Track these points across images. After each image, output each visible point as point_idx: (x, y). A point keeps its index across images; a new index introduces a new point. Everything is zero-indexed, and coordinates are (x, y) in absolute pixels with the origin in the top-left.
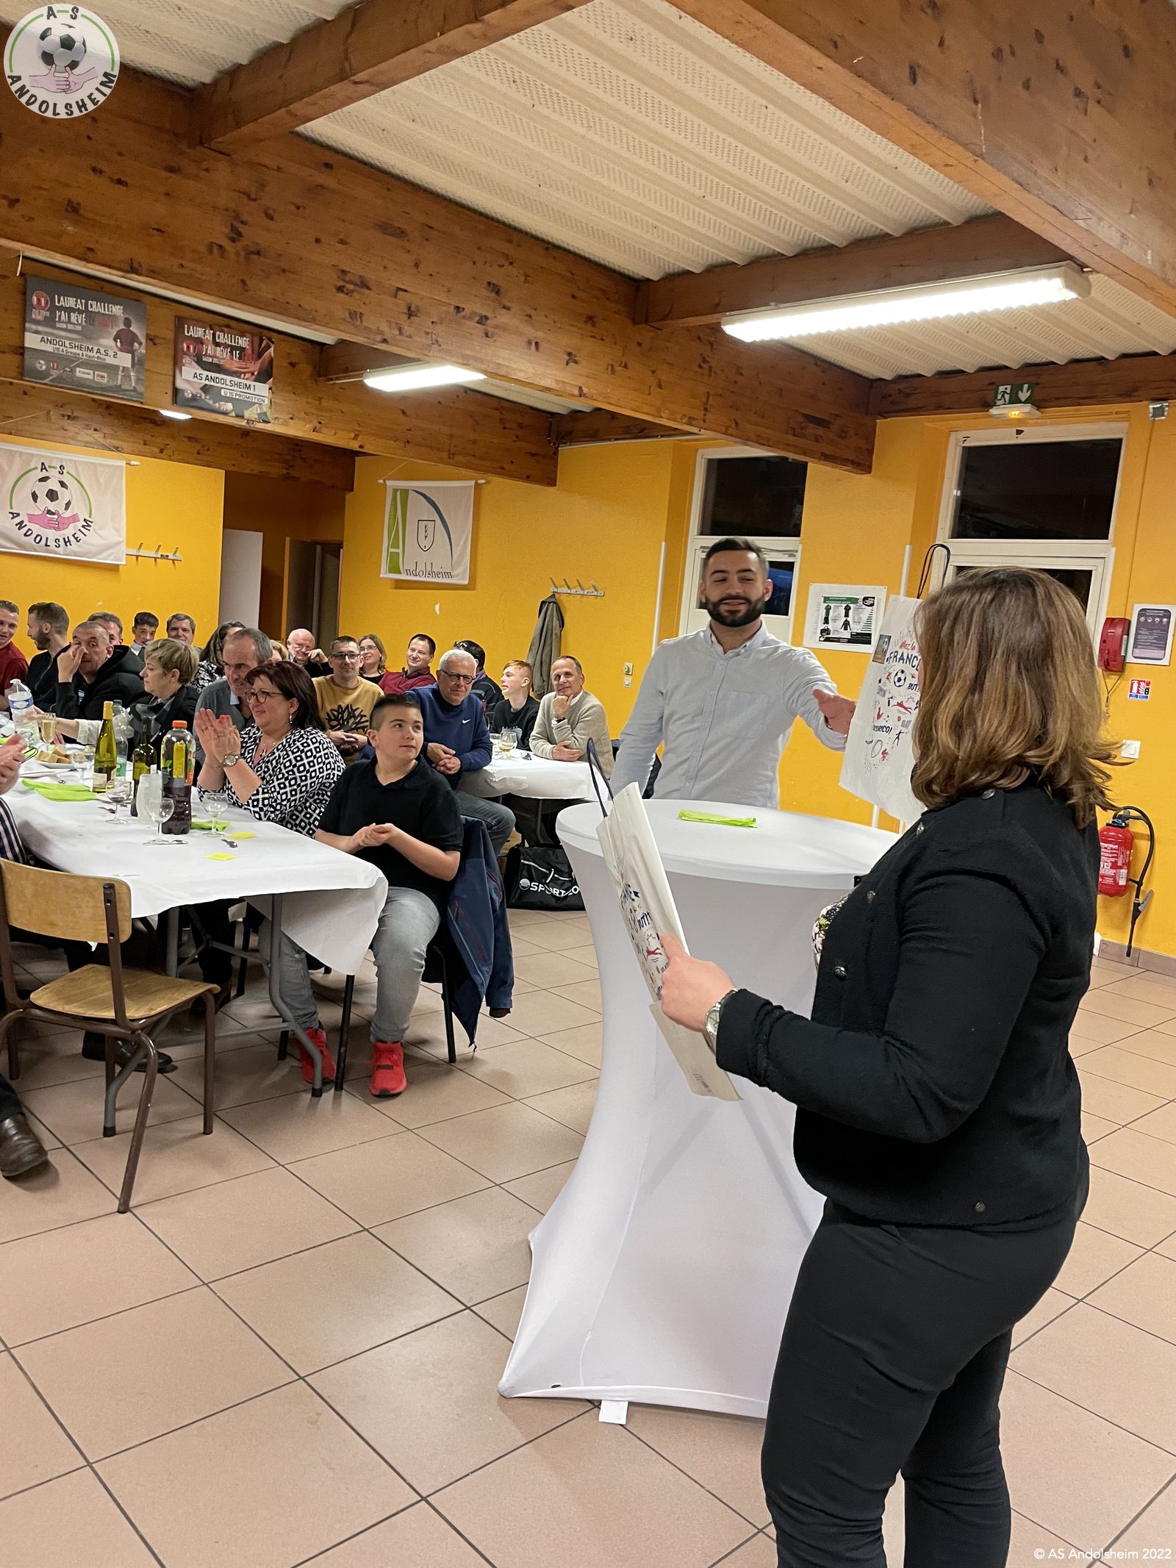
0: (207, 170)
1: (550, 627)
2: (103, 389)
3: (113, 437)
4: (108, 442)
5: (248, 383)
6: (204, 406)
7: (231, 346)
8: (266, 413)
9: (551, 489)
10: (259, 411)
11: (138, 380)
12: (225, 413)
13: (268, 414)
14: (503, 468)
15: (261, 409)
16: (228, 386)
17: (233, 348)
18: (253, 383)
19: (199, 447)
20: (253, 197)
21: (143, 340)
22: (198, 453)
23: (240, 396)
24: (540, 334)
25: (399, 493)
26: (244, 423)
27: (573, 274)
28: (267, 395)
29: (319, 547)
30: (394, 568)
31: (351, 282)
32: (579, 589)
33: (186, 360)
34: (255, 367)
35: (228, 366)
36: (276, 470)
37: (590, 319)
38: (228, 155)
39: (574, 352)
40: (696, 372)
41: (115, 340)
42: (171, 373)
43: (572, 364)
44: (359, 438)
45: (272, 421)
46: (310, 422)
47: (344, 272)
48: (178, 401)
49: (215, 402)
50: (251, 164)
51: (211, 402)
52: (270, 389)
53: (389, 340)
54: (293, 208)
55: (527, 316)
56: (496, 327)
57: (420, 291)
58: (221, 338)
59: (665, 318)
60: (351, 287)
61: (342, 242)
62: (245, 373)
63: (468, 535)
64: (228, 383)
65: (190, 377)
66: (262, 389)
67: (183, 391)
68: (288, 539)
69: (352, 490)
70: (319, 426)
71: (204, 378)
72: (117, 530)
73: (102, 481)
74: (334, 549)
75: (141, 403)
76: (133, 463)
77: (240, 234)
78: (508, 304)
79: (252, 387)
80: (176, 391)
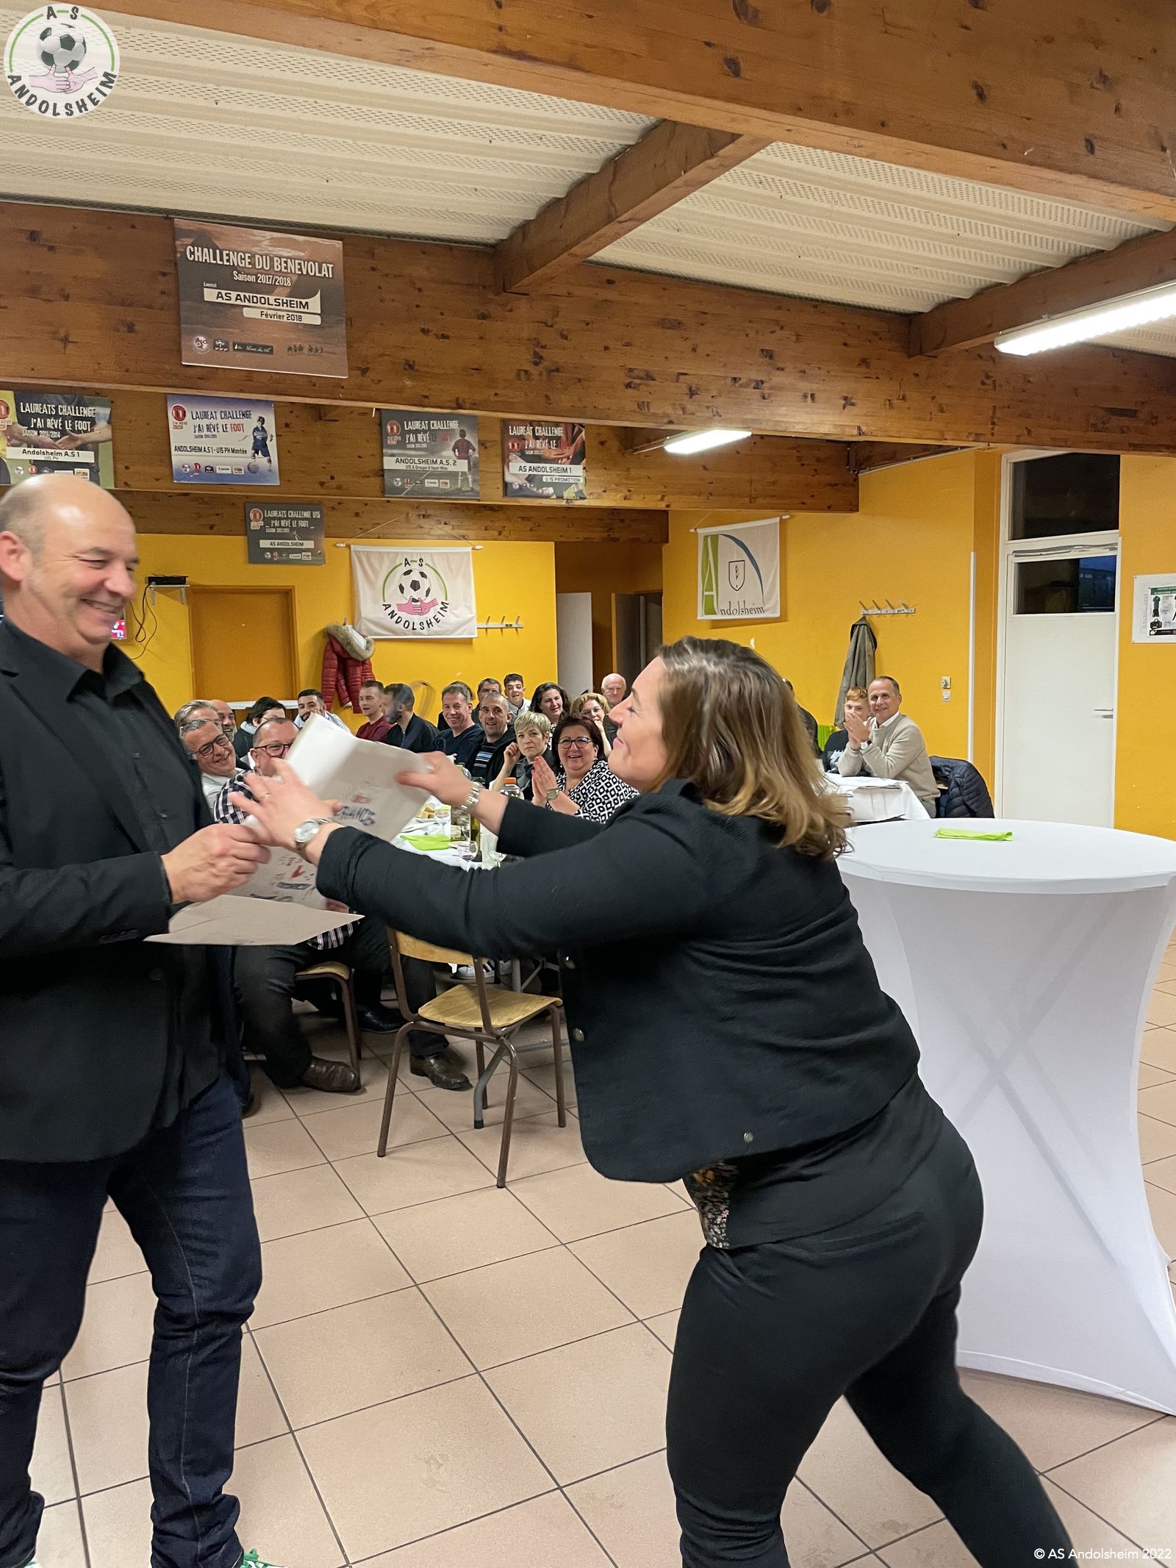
0: (511, 311)
1: (862, 649)
2: (448, 494)
3: (460, 527)
4: (455, 532)
5: (565, 466)
6: (531, 494)
7: (546, 437)
8: (581, 491)
9: (854, 516)
10: (576, 490)
11: (474, 481)
12: (548, 497)
13: (584, 492)
14: (804, 503)
15: (578, 487)
16: (549, 472)
17: (550, 439)
18: (569, 466)
19: (530, 525)
20: (550, 324)
21: (476, 447)
22: (531, 530)
23: (559, 479)
24: (814, 386)
25: (709, 539)
26: (564, 503)
27: (843, 323)
28: (581, 474)
29: (642, 598)
30: (709, 610)
31: (639, 378)
32: (889, 608)
33: (512, 456)
34: (570, 451)
35: (547, 455)
36: (598, 535)
37: (864, 362)
38: (527, 295)
39: (850, 396)
40: (979, 389)
41: (454, 451)
42: (501, 470)
43: (848, 407)
44: (666, 498)
45: (588, 497)
46: (621, 492)
47: (631, 370)
48: (508, 492)
49: (538, 490)
50: (547, 297)
51: (535, 490)
52: (584, 468)
53: (675, 421)
54: (583, 325)
55: (801, 372)
56: (772, 388)
57: (699, 370)
58: (540, 431)
59: (938, 346)
60: (638, 381)
61: (628, 344)
62: (562, 459)
63: (776, 570)
64: (548, 470)
65: (517, 471)
66: (578, 470)
67: (511, 484)
68: (613, 595)
69: (667, 542)
70: (628, 493)
71: (528, 468)
72: (469, 608)
73: (453, 566)
74: (656, 598)
75: (479, 500)
76: (477, 547)
77: (541, 357)
78: (781, 365)
79: (569, 470)
80: (506, 485)
